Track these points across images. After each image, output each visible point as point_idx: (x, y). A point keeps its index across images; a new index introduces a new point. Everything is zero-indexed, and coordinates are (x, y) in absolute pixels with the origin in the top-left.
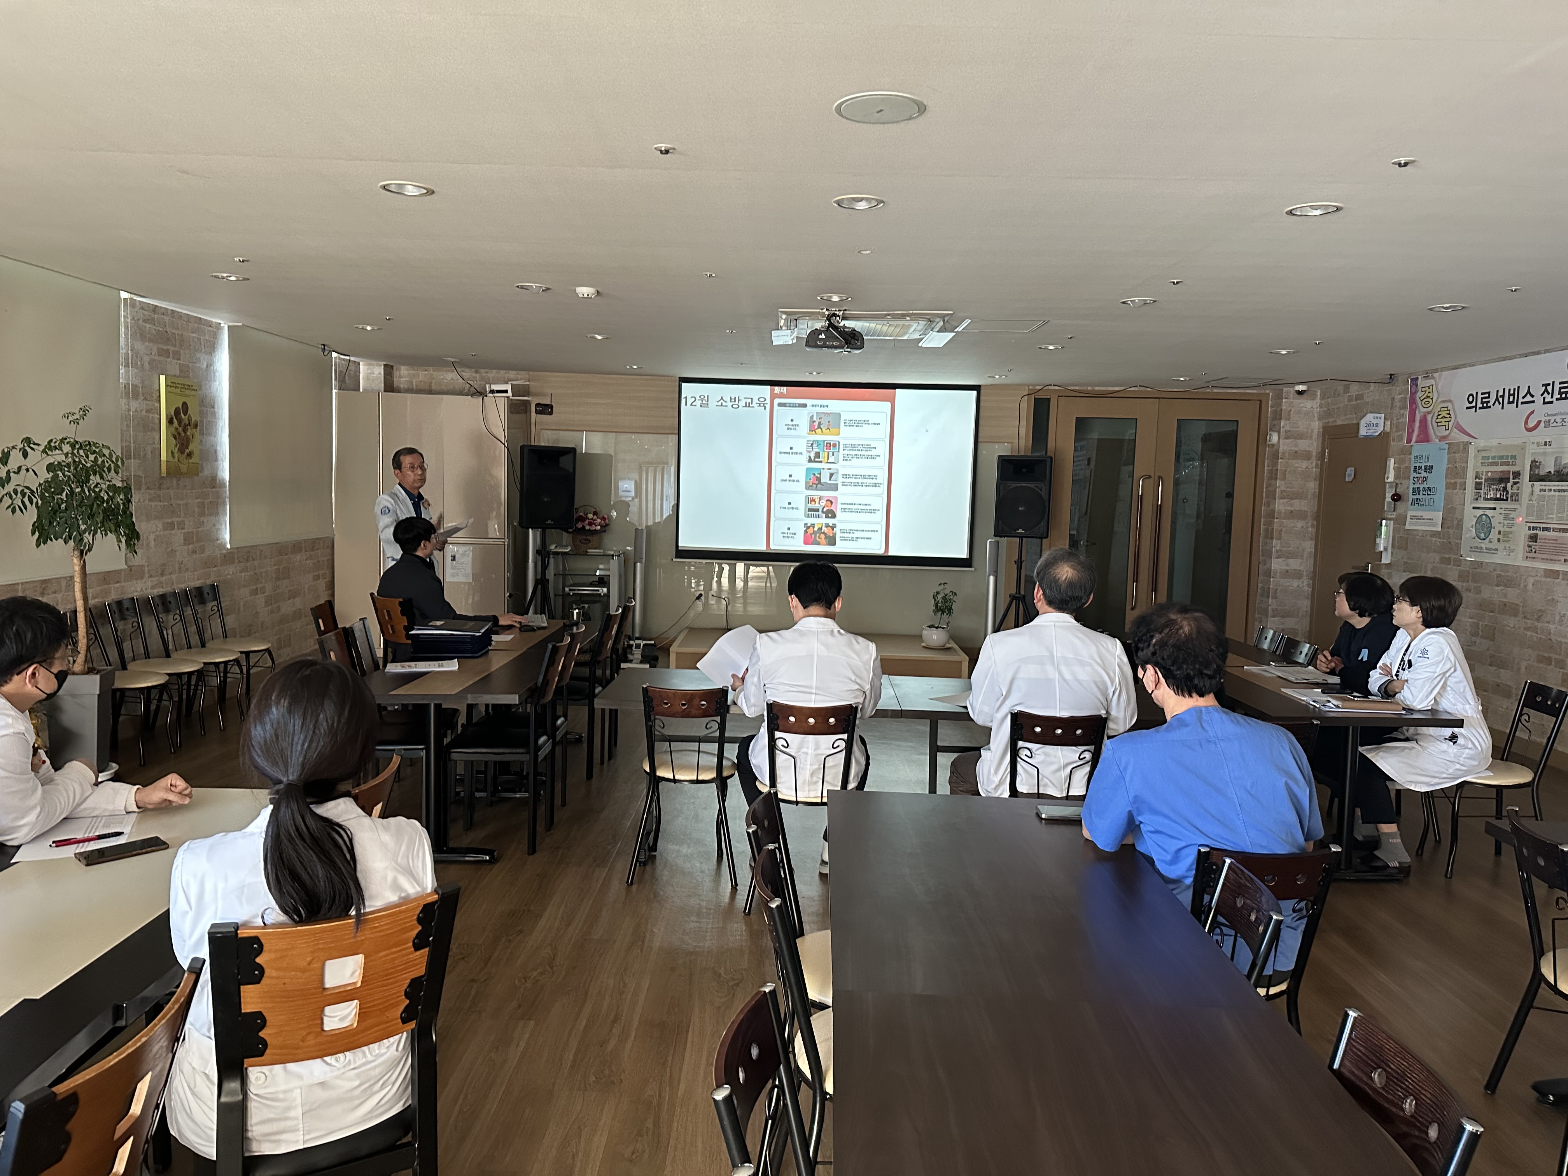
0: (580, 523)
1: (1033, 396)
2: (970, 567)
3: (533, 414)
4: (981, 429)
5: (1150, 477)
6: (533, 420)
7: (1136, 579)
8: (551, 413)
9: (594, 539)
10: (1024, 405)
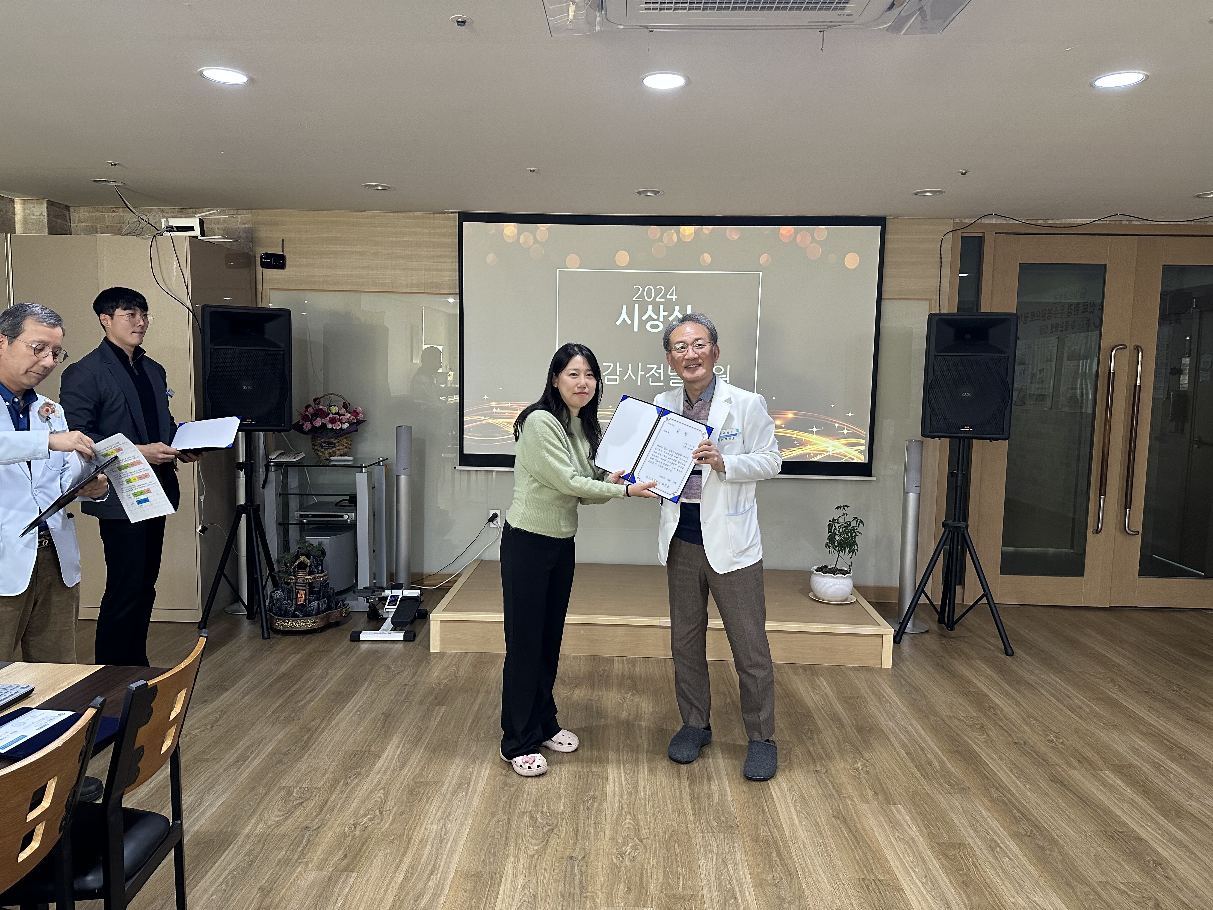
0: (318, 419)
1: (960, 232)
2: (870, 475)
3: (259, 268)
4: (886, 280)
5: (1125, 347)
6: (259, 277)
7: (1102, 491)
8: (282, 267)
9: (341, 443)
10: (947, 246)
